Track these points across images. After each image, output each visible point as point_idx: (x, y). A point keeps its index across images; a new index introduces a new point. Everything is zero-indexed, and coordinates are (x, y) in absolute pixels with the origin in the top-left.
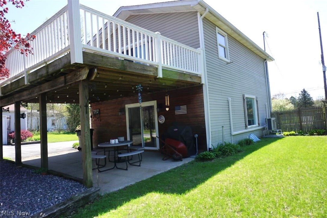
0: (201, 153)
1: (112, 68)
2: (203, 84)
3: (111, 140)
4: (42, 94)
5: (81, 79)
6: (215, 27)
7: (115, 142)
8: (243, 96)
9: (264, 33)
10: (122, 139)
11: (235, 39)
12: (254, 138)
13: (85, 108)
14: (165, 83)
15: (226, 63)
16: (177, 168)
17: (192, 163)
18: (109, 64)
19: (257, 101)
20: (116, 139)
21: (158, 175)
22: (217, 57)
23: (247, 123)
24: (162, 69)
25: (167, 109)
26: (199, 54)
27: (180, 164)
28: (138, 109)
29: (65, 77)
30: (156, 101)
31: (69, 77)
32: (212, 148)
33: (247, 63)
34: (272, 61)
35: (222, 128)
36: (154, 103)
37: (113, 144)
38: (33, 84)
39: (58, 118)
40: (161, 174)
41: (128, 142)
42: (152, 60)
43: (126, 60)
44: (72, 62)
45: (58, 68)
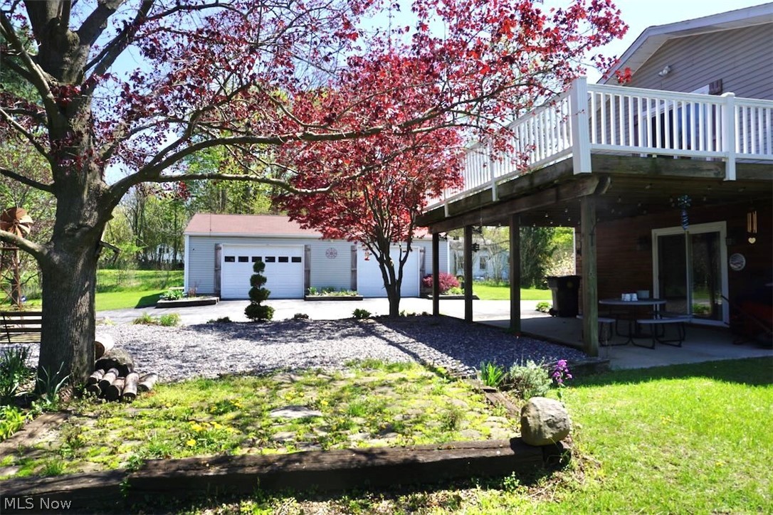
1: (635, 173)
3: (623, 295)
4: (514, 215)
5: (585, 193)
7: (631, 298)
10: (645, 294)
13: (590, 237)
18: (631, 168)
20: (635, 292)
24: (737, 164)
25: (752, 240)
28: (680, 238)
29: (557, 190)
30: (724, 223)
31: (565, 190)
36: (720, 227)
37: (627, 302)
38: (504, 200)
39: (494, 255)
40: (724, 361)
41: (656, 300)
42: (714, 149)
43: (659, 156)
44: (575, 172)
45: (549, 178)
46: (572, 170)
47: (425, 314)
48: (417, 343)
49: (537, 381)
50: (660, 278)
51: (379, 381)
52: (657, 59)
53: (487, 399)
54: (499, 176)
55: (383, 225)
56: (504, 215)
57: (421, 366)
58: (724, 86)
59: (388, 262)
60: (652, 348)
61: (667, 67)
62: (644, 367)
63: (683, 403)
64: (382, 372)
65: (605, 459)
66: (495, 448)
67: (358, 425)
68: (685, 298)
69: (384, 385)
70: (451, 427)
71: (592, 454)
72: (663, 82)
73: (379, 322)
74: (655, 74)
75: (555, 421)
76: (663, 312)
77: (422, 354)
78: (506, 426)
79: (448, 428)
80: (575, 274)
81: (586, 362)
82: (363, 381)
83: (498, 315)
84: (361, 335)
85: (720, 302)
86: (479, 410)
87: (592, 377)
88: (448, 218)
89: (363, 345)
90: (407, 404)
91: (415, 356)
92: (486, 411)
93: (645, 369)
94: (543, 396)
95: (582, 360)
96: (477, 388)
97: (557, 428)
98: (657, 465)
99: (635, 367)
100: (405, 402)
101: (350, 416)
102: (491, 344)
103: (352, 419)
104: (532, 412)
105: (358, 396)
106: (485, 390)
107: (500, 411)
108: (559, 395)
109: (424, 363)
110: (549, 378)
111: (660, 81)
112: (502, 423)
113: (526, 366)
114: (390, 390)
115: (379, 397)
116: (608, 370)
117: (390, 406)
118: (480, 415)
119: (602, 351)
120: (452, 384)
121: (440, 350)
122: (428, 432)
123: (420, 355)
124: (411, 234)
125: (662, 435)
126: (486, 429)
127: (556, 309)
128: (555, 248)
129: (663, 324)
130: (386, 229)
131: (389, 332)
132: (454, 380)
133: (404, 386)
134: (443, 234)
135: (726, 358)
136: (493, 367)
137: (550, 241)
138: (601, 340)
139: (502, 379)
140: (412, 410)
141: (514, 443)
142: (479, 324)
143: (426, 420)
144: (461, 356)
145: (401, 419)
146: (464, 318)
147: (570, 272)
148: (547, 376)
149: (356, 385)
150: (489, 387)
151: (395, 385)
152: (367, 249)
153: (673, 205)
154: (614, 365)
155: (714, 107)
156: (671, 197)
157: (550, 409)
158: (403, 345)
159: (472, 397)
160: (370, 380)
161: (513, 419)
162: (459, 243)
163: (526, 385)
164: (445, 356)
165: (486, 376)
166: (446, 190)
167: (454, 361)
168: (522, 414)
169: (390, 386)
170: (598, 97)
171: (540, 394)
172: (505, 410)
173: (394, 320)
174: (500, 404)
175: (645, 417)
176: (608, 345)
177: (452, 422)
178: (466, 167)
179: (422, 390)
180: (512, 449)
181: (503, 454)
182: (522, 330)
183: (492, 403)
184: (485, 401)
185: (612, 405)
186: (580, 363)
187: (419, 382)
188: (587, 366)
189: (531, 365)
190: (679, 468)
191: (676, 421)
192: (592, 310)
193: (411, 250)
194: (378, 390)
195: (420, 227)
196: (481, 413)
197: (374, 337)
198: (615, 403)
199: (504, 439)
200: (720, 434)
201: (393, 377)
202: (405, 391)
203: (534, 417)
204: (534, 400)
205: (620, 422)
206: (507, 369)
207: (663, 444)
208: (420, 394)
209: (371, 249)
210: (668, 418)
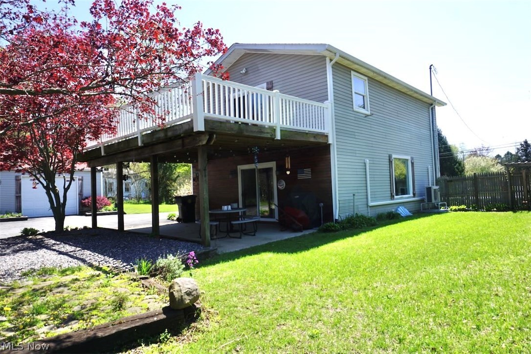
0: (325, 225)
1: (230, 132)
2: (330, 144)
3: (223, 207)
4: (153, 155)
5: (201, 144)
6: (350, 72)
7: (228, 209)
8: (390, 157)
9: (432, 67)
10: (235, 205)
11: (381, 82)
12: (403, 211)
13: (204, 172)
14: (284, 144)
15: (364, 116)
16: (295, 237)
17: (313, 234)
18: (227, 129)
19: (412, 164)
20: (230, 205)
21: (274, 242)
22: (352, 109)
23: (393, 192)
24: (281, 130)
25: (288, 173)
26: (327, 108)
27: (299, 234)
28: (253, 170)
29: (183, 141)
30: (275, 163)
31: (188, 141)
32: (340, 219)
33: (399, 112)
34: (443, 105)
35: (354, 197)
36: (272, 165)
37: (225, 211)
38: (146, 145)
39: (136, 181)
40: (277, 241)
41: (241, 209)
42: (270, 121)
43: (242, 123)
44: (195, 130)
45: (178, 132)
46: (193, 128)
47: (85, 228)
48: (83, 251)
49: (174, 268)
50: (243, 195)
51: (55, 284)
52: (239, 63)
53: (143, 284)
54: (143, 128)
55: (49, 161)
56: (147, 155)
57: (88, 267)
58: (274, 85)
59: (54, 189)
60: (240, 238)
61: (245, 69)
62: (237, 250)
63: (259, 268)
64: (57, 276)
65: (220, 309)
66: (153, 316)
67: (43, 321)
68: (256, 206)
69: (60, 286)
70: (119, 308)
71: (212, 308)
72: (243, 77)
73: (47, 237)
74: (238, 72)
75: (191, 291)
76: (244, 215)
77: (89, 258)
78: (158, 300)
79: (118, 309)
80: (192, 194)
81: (204, 251)
82: (41, 286)
83: (141, 225)
84: (33, 249)
85: (273, 207)
86: (138, 293)
87: (208, 260)
88: (103, 156)
89: (36, 257)
90: (83, 297)
91: (83, 261)
92: (143, 293)
93: (237, 251)
94: (179, 276)
95: (202, 250)
96: (135, 277)
97: (193, 295)
98: (248, 307)
99: (232, 251)
100: (81, 296)
101: (34, 315)
102: (140, 246)
103: (36, 317)
104: (176, 288)
105: (38, 298)
106: (140, 278)
107: (153, 291)
108: (191, 275)
109: (91, 265)
110: (182, 264)
111: (241, 77)
112: (155, 298)
113: (167, 258)
114: (66, 289)
115: (58, 296)
116: (217, 254)
117: (68, 301)
118: (139, 296)
119: (212, 243)
120: (116, 277)
121: (102, 254)
122: (102, 314)
123: (87, 260)
124: (73, 167)
125: (250, 289)
126: (145, 305)
127: (181, 217)
128: (178, 176)
129: (245, 223)
130: (51, 163)
131: (58, 245)
132: (117, 274)
133: (78, 284)
134: (99, 168)
135: (278, 240)
136: (145, 262)
137: (175, 171)
138: (212, 235)
139: (151, 269)
140: (87, 302)
141: (165, 310)
142: (129, 232)
143: (99, 307)
144: (119, 257)
145: (79, 309)
146: (117, 229)
147: (189, 193)
148: (181, 263)
149: (35, 290)
150: (143, 276)
151: (70, 285)
152: (34, 180)
153: (249, 152)
154: (220, 251)
155: (269, 97)
156: (248, 147)
157: (187, 284)
158: (72, 254)
159: (132, 285)
160: (48, 284)
161: (162, 295)
162: (108, 173)
163: (167, 271)
164: (107, 258)
165: (140, 269)
166: (102, 135)
167: (115, 260)
168: (169, 291)
169: (65, 286)
170: (208, 83)
171: (177, 275)
172: (156, 290)
173: (61, 234)
174: (153, 286)
175: (240, 280)
176: (216, 239)
177: (120, 304)
178: (121, 122)
179: (93, 285)
180: (164, 314)
181: (158, 319)
182: (160, 234)
183: (146, 287)
184: (141, 286)
185: (221, 276)
186: (200, 252)
187: (89, 280)
188: (204, 253)
189: (171, 257)
190: (259, 306)
191: (256, 279)
192: (206, 217)
193: (74, 180)
194: (55, 291)
195: (80, 162)
196: (139, 294)
197: (44, 250)
198: (222, 274)
199: (158, 309)
200: (278, 282)
201: (67, 279)
202: (79, 288)
203: (177, 291)
204: (176, 280)
205: (226, 286)
206: (154, 262)
207: (250, 294)
208: (92, 288)
209: (38, 179)
210: (252, 279)
